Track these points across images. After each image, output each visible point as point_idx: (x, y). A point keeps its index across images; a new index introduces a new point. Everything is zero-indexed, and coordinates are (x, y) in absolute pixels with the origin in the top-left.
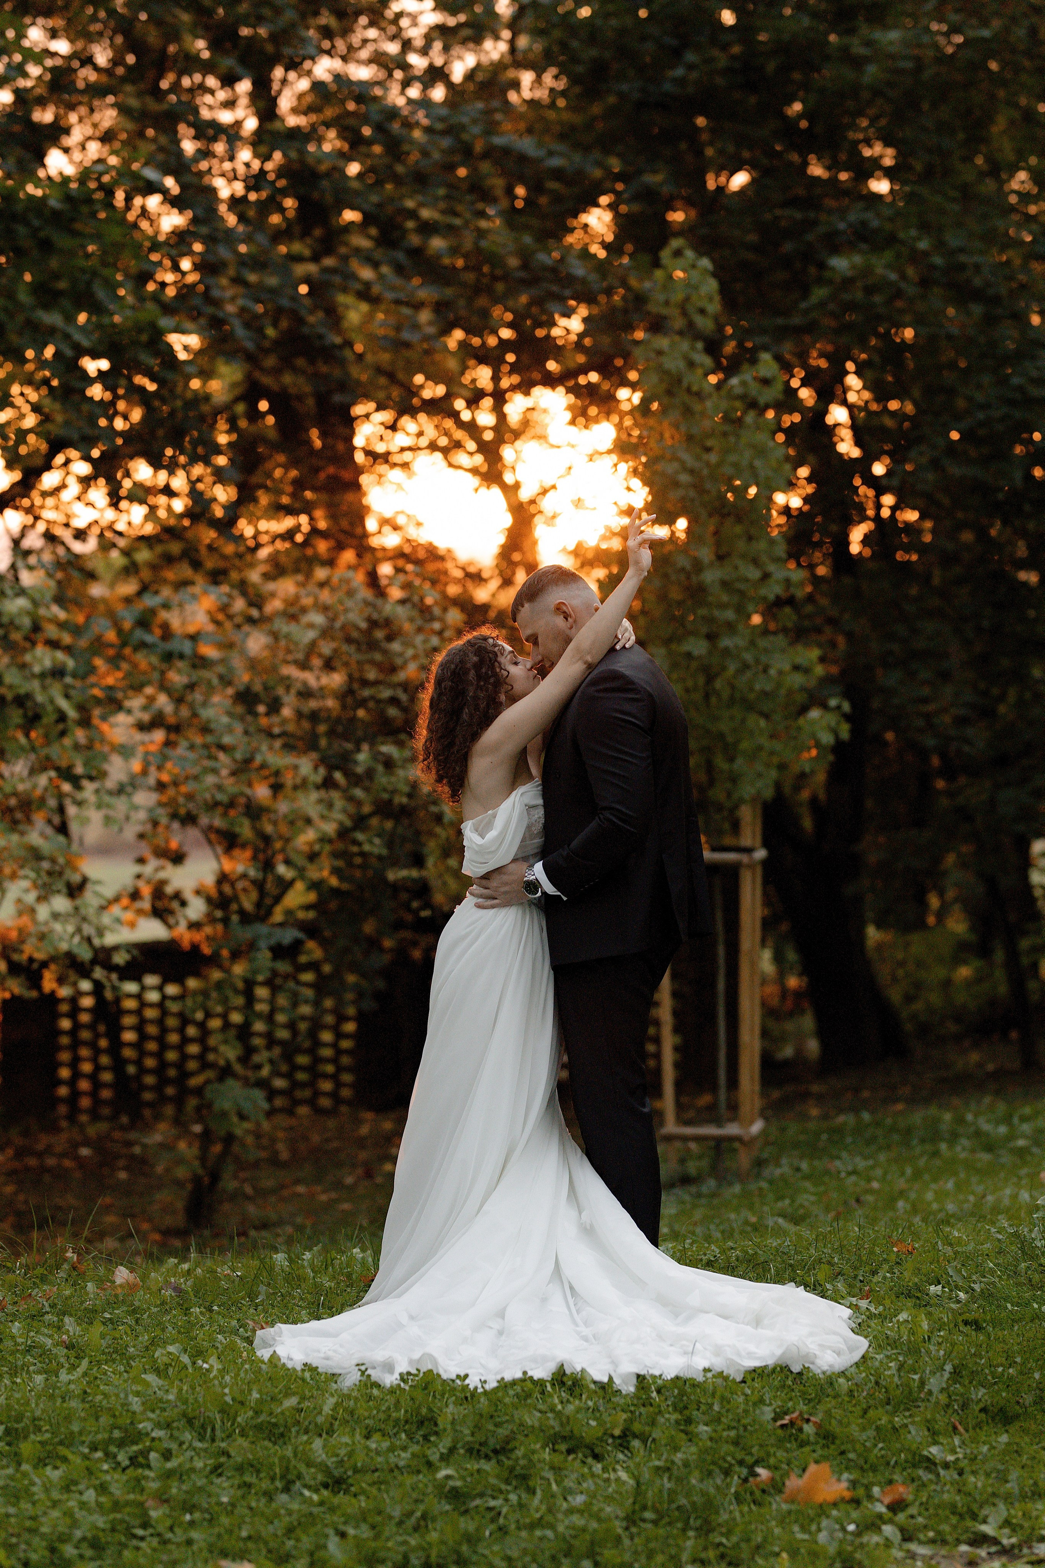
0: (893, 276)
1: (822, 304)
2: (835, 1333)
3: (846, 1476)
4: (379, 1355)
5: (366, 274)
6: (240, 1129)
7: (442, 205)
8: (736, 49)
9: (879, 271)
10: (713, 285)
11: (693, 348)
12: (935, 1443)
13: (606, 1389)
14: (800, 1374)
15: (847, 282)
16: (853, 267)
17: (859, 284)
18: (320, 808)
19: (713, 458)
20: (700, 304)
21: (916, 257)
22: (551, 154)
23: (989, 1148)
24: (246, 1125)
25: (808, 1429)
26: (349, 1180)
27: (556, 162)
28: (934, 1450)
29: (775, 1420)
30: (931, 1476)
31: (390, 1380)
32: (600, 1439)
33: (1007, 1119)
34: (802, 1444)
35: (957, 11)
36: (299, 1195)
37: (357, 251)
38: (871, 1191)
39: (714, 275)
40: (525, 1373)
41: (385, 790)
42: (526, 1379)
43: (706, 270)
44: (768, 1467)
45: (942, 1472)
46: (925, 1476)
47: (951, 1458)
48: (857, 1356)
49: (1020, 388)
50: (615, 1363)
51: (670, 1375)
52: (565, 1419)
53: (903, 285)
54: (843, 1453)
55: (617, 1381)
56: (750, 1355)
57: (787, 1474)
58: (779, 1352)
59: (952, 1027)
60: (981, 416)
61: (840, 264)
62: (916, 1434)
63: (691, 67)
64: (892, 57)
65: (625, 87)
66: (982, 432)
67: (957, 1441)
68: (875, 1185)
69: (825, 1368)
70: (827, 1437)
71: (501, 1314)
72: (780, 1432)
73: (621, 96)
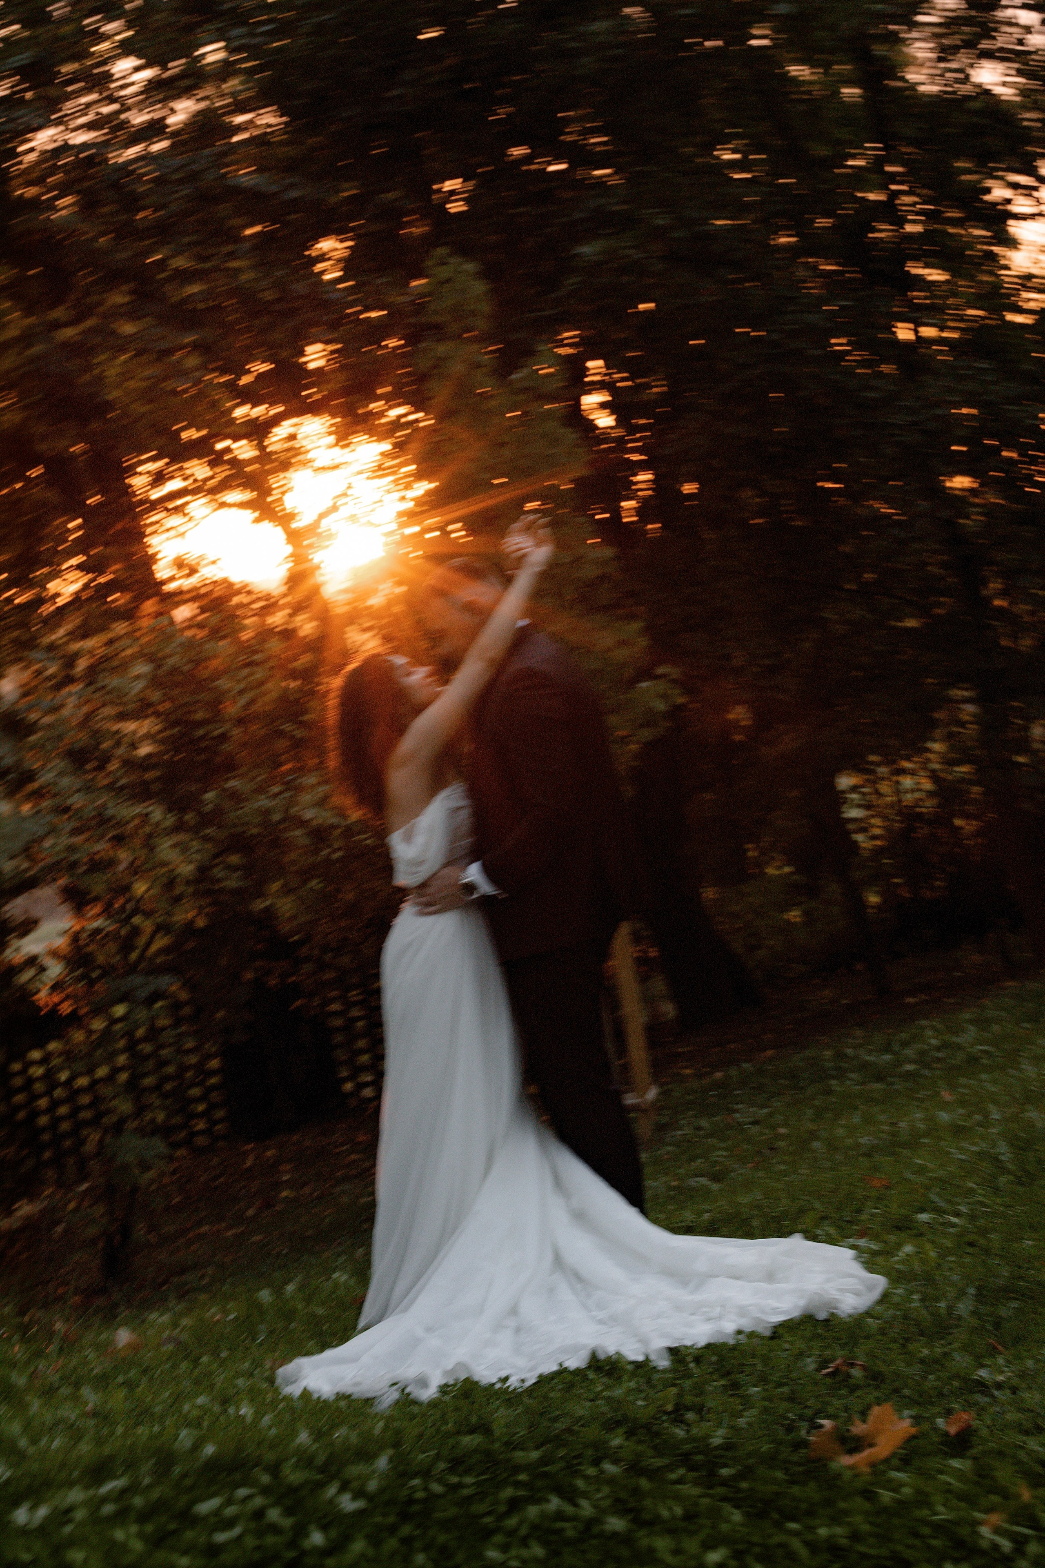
1: (575, 292)
2: (851, 1276)
3: (906, 1413)
4: (408, 1372)
5: (128, 329)
6: (144, 1179)
9: (626, 252)
10: (481, 286)
12: (982, 1366)
13: (643, 1367)
14: (827, 1320)
15: (596, 267)
16: (601, 251)
17: (608, 266)
18: (178, 852)
20: (470, 307)
23: (879, 1078)
24: (148, 1174)
25: (856, 1373)
26: (251, 1212)
28: (983, 1373)
29: (818, 1370)
30: (987, 1399)
31: (429, 1393)
32: (654, 1418)
33: (887, 1048)
34: (853, 1389)
38: (781, 1137)
39: (482, 277)
40: (561, 1365)
41: (238, 825)
42: (562, 1372)
43: (473, 273)
44: (828, 1417)
45: (996, 1393)
46: (982, 1400)
47: (1001, 1378)
48: (876, 1295)
50: (644, 1341)
51: (702, 1342)
52: (615, 1404)
54: (896, 1391)
55: (653, 1357)
56: (775, 1311)
57: (849, 1420)
58: (802, 1303)
62: (961, 1361)
63: (408, 85)
65: (347, 113)
67: (1001, 1361)
68: (782, 1130)
69: (850, 1311)
70: (875, 1378)
71: (514, 1311)
72: (828, 1380)
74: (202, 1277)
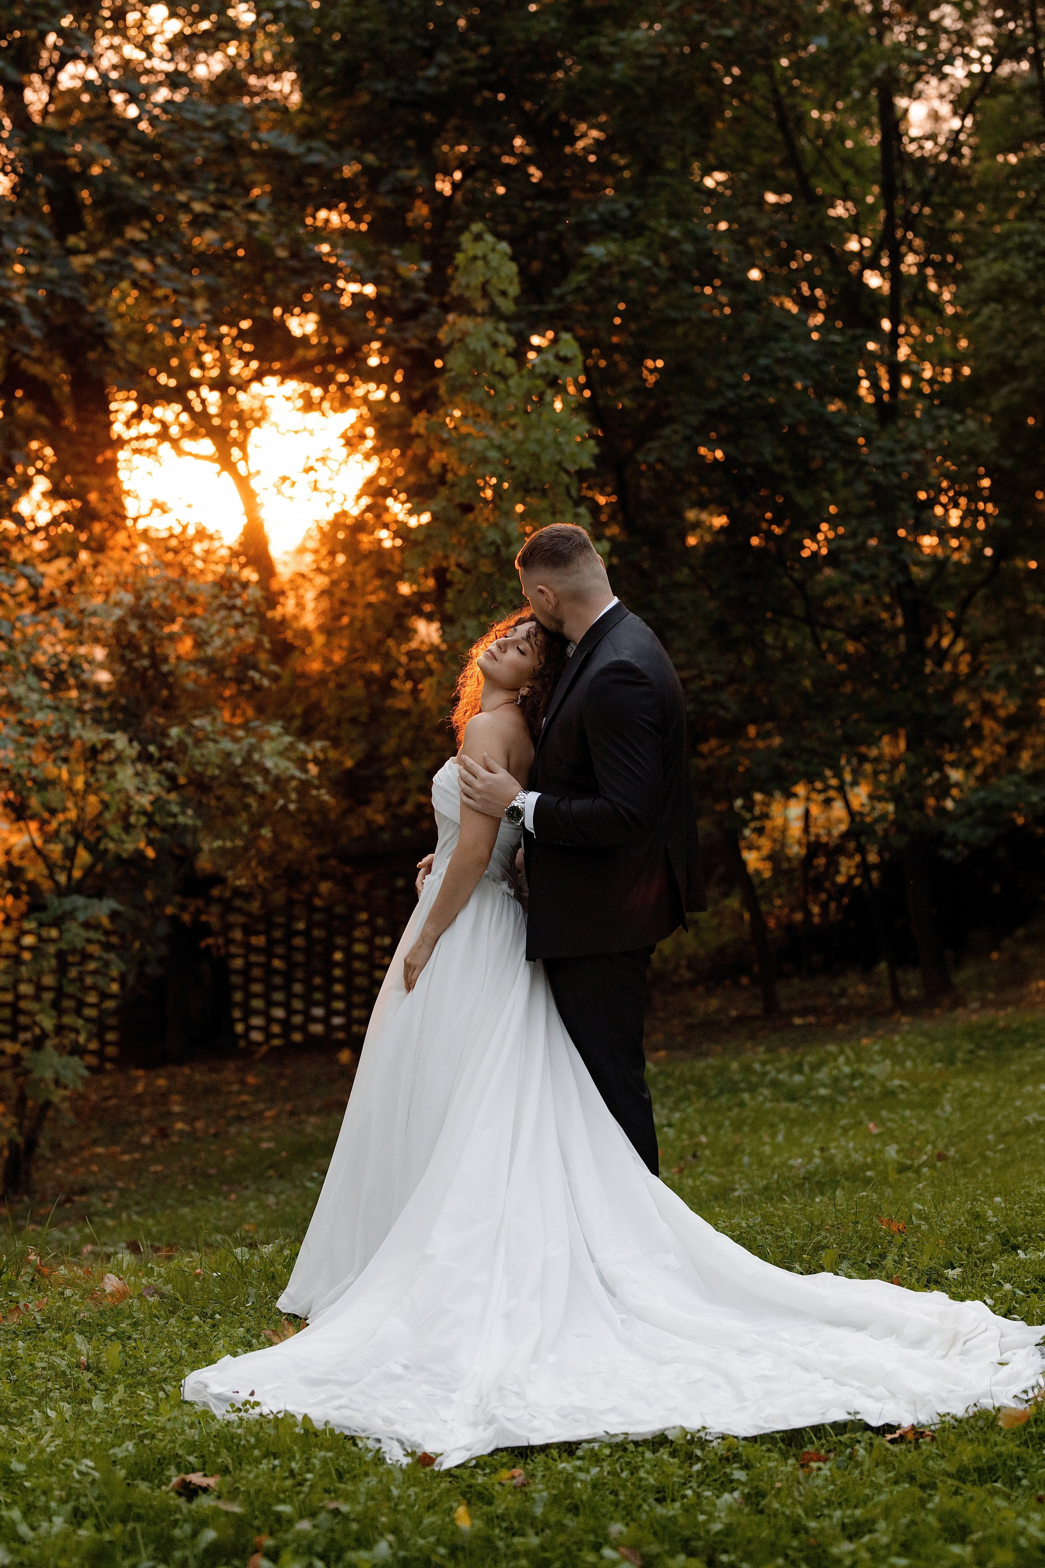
0: (647, 263)
1: (579, 289)
5: (143, 265)
6: (57, 1096)
7: (212, 199)
8: (485, 50)
9: (634, 257)
10: (512, 268)
11: (496, 329)
15: (604, 268)
16: (609, 253)
17: (616, 269)
18: (136, 781)
19: (519, 435)
20: (502, 287)
21: (668, 245)
22: (310, 150)
23: (792, 1097)
24: (62, 1092)
26: (146, 1140)
27: (315, 158)
35: (700, 11)
36: (99, 1156)
37: (133, 243)
39: (513, 258)
41: (199, 763)
43: (505, 254)
49: (767, 368)
53: (656, 270)
59: (688, 975)
60: (730, 394)
61: (598, 251)
63: (442, 67)
64: (638, 55)
65: (380, 86)
66: (733, 410)
68: (701, 1139)
73: (375, 94)
74: (106, 1201)
